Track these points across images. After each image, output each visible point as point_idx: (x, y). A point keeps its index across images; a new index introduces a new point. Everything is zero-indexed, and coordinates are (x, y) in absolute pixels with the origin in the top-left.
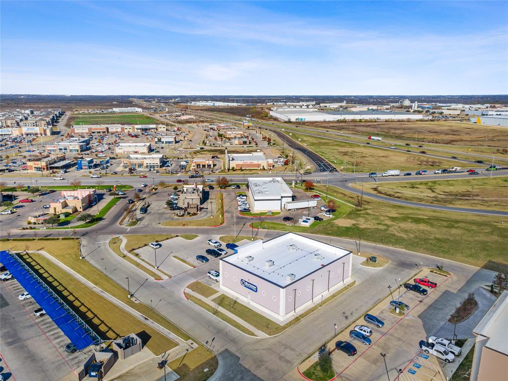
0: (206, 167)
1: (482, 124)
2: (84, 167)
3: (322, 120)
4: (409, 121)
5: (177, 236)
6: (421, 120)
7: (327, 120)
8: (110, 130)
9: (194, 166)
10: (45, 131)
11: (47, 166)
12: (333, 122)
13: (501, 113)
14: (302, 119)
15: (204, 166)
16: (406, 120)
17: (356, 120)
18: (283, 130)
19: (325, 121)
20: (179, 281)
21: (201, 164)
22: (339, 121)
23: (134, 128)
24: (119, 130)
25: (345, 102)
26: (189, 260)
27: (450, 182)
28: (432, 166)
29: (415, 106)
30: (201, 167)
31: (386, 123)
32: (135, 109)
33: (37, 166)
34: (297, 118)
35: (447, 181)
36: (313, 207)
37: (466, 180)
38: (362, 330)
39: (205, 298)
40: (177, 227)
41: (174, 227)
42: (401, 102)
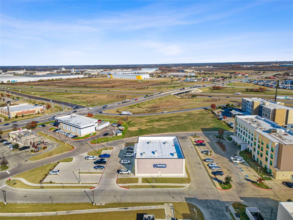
1: (114, 78)
3: (28, 81)
4: (79, 78)
5: (58, 162)
6: (83, 78)
7: (31, 81)
12: (36, 82)
13: (117, 73)
14: (14, 81)
16: (77, 78)
17: (50, 80)
18: (9, 89)
19: (30, 82)
20: (107, 183)
22: (39, 81)
25: (25, 70)
26: (92, 171)
27: (143, 103)
28: (123, 98)
29: (73, 71)
31: (68, 80)
34: (8, 80)
35: (142, 103)
36: (108, 126)
37: (148, 101)
38: (213, 165)
39: (137, 183)
40: (46, 158)
41: (44, 159)
42: (60, 69)
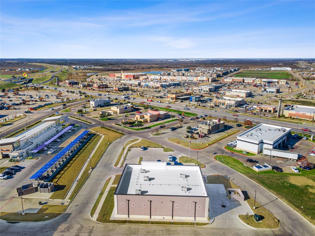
0: (268, 112)
2: (193, 101)
5: (163, 148)
8: (245, 81)
9: (258, 110)
10: (208, 79)
11: (175, 97)
15: (266, 111)
21: (264, 109)
23: (261, 81)
24: (251, 81)
30: (264, 111)
32: (286, 69)
33: (171, 97)
